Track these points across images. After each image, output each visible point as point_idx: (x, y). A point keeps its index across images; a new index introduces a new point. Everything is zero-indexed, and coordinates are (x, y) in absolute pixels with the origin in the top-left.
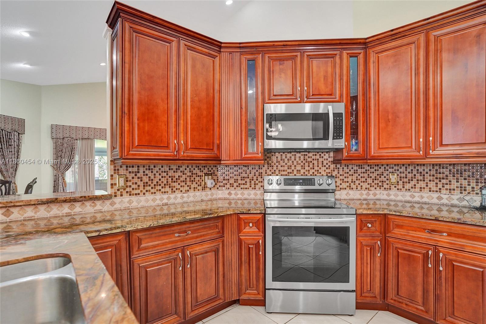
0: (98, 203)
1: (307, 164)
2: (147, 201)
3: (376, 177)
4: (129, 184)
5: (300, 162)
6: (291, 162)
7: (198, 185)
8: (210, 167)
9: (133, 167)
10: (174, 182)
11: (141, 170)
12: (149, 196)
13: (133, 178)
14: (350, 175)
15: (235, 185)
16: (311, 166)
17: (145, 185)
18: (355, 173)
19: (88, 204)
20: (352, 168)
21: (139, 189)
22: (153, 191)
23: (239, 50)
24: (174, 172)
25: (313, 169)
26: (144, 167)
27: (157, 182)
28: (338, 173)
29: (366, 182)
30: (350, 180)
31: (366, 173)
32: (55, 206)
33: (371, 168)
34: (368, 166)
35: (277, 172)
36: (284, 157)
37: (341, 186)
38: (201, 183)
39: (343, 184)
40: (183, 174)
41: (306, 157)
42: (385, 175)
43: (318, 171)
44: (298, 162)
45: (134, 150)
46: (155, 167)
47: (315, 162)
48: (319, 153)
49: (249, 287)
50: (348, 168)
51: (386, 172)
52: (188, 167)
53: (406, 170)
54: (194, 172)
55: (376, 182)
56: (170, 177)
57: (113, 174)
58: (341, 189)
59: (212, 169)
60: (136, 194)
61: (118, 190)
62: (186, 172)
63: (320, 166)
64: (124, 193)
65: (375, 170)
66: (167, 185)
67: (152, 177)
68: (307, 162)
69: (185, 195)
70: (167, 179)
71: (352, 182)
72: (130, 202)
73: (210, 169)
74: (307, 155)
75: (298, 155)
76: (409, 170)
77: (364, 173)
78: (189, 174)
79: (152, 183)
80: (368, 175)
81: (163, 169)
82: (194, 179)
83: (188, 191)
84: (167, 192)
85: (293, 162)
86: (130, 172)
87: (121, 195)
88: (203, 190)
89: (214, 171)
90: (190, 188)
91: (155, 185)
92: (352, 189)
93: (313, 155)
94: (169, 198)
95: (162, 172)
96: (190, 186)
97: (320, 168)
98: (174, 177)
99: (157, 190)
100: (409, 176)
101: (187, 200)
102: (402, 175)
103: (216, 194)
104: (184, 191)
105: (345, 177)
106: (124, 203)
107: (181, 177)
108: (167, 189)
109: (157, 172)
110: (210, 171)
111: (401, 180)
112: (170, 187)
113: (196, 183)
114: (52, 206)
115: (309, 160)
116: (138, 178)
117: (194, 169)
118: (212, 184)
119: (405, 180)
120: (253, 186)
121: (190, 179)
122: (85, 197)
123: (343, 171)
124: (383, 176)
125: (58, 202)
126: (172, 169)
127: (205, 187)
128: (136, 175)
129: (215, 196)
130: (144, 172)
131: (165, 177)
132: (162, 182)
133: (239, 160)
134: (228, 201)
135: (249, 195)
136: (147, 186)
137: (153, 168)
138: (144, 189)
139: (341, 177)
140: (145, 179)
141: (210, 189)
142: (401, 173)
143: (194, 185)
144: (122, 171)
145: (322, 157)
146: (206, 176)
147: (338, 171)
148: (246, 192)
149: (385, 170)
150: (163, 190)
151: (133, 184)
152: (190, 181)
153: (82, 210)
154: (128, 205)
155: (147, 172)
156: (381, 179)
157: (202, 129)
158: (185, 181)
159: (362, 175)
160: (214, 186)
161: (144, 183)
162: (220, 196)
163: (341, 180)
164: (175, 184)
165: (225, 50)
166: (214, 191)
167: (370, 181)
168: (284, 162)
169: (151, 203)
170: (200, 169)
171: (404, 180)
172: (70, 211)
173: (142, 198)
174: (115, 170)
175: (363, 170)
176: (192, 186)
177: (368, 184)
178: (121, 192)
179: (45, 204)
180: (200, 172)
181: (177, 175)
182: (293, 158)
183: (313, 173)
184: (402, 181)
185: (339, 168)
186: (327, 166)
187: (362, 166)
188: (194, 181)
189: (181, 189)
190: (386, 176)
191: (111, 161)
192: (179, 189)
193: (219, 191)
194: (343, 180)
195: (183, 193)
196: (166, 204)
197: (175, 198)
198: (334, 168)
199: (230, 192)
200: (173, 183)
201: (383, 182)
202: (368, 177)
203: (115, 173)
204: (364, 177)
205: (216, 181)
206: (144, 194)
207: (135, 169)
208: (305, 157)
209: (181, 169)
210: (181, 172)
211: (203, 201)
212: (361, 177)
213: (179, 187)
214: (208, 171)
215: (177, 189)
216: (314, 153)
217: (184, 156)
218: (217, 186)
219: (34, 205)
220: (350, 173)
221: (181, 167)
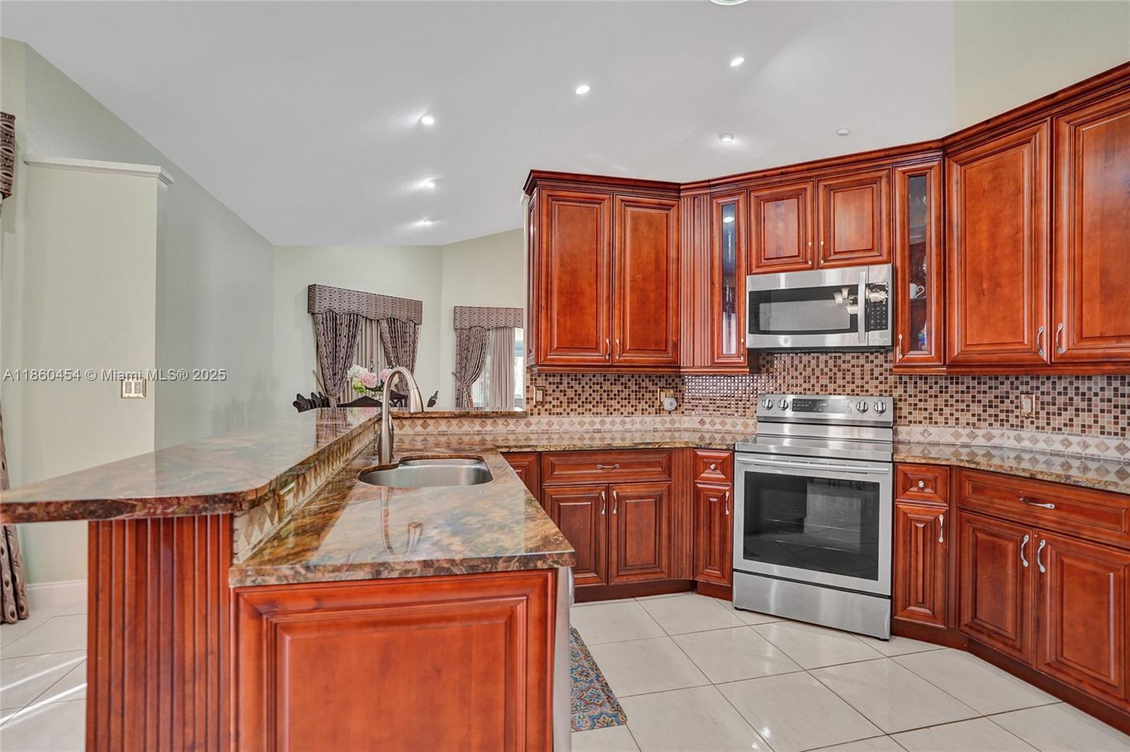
0: (512, 421)
1: (840, 375)
2: (572, 424)
3: (990, 401)
4: (549, 399)
5: (826, 370)
6: (809, 370)
7: (650, 406)
8: (670, 377)
9: (554, 376)
10: (611, 399)
11: (565, 380)
12: (575, 418)
13: (554, 391)
14: (931, 396)
15: (711, 408)
16: (849, 378)
17: (570, 401)
18: (941, 392)
19: (500, 421)
20: (936, 383)
21: (561, 406)
22: (580, 410)
23: (708, 191)
24: (611, 384)
25: (853, 383)
26: (568, 376)
27: (587, 399)
28: (905, 392)
29: (968, 411)
30: (930, 404)
31: (968, 392)
32: (467, 421)
33: (979, 383)
34: (973, 379)
35: (784, 389)
36: (796, 362)
37: (910, 418)
38: (653, 402)
39: (915, 413)
40: (626, 388)
41: (838, 360)
42: (1012, 397)
43: (862, 387)
44: (822, 370)
45: (552, 354)
46: (583, 376)
47: (857, 371)
48: (866, 354)
49: (709, 563)
50: (926, 383)
51: (1015, 391)
52: (633, 377)
53: (1054, 388)
54: (643, 384)
55: (991, 411)
56: (605, 391)
57: (529, 384)
58: (910, 422)
59: (673, 380)
60: (557, 414)
61: (535, 407)
62: (629, 384)
63: (867, 377)
64: (543, 410)
65: (990, 388)
66: (601, 403)
67: (580, 391)
68: (839, 370)
69: (628, 420)
70: (601, 395)
71: (935, 410)
72: (550, 424)
73: (670, 380)
74: (840, 358)
75: (823, 358)
76: (1059, 388)
77: (963, 392)
78: (634, 388)
79: (579, 399)
80: (974, 397)
81: (595, 380)
82: (643, 395)
83: (632, 413)
84: (601, 413)
85: (813, 370)
86: (550, 383)
87: (539, 414)
88: (656, 413)
89: (677, 384)
90: (636, 410)
91: (583, 402)
92: (936, 423)
93: (853, 358)
94: (603, 423)
95: (594, 384)
96: (636, 406)
97: (867, 383)
98: (612, 391)
99: (586, 410)
100: (1061, 400)
101: (631, 427)
102: (1047, 398)
103: (680, 422)
104: (625, 414)
105: (920, 400)
106: (542, 424)
107: (622, 391)
108: (601, 409)
109: (587, 384)
110: (670, 384)
111: (1043, 409)
112: (604, 406)
113: (646, 403)
114: (463, 420)
115: (844, 366)
116: (561, 391)
117: (643, 381)
118: (671, 404)
119: (1052, 409)
120: (741, 410)
121: (636, 395)
122: (497, 413)
123: (916, 387)
124: (1009, 401)
125: (470, 417)
126: (608, 380)
127: (660, 410)
128: (558, 387)
129: (677, 425)
130: (568, 383)
131: (598, 391)
132: (594, 399)
133: (708, 367)
134: (699, 435)
135: (734, 425)
136: (572, 403)
137: (581, 377)
138: (568, 407)
139: (911, 400)
140: (570, 393)
141: (670, 413)
142: (1043, 393)
143: (642, 406)
144: (540, 382)
145: (872, 362)
146: (663, 391)
147: (906, 387)
148: (729, 420)
149: (1012, 389)
150: (594, 410)
151: (554, 399)
152: (636, 399)
153: (493, 429)
154: (547, 428)
155: (573, 383)
156: (1004, 407)
157: (648, 321)
158: (628, 398)
159: (959, 396)
160: (676, 409)
161: (568, 399)
162: (686, 425)
163: (910, 405)
164: (613, 402)
165: (687, 194)
166: (675, 416)
167: (976, 408)
168: (796, 370)
169: (577, 428)
170: (653, 380)
171: (1049, 409)
172: (481, 429)
173: (566, 420)
174: (531, 380)
175: (962, 388)
176: (640, 407)
177: (973, 415)
178: (539, 410)
179: (457, 418)
180: (653, 385)
181: (615, 389)
182: (813, 363)
183: (853, 391)
184: (1045, 412)
185: (906, 383)
186: (882, 378)
187: (957, 378)
188: (643, 399)
189: (622, 410)
190: (1015, 401)
191: (527, 368)
192: (619, 410)
193: (685, 418)
194: (915, 405)
195: (625, 417)
196: (599, 431)
197: (613, 423)
198: (896, 383)
199: (702, 419)
200: (610, 401)
201: (1007, 411)
202: (973, 402)
203: (531, 384)
204: (963, 401)
205: (680, 400)
206: (568, 414)
207: (557, 379)
208: (835, 362)
209: (623, 380)
210: (622, 384)
211: (656, 431)
212: (957, 401)
213: (618, 406)
214: (666, 384)
215: (615, 410)
216: (855, 354)
217: (621, 362)
218: (682, 409)
219: (447, 418)
220: (932, 392)
221: (622, 377)
